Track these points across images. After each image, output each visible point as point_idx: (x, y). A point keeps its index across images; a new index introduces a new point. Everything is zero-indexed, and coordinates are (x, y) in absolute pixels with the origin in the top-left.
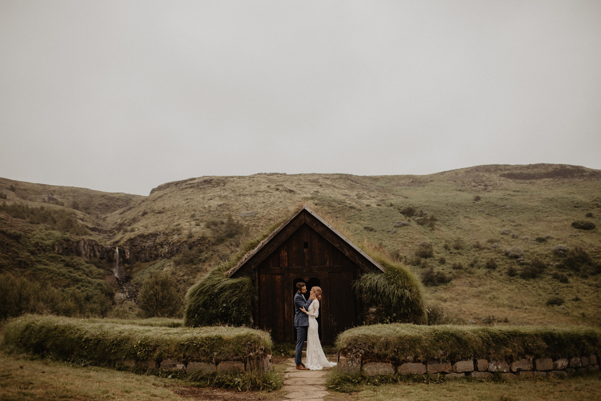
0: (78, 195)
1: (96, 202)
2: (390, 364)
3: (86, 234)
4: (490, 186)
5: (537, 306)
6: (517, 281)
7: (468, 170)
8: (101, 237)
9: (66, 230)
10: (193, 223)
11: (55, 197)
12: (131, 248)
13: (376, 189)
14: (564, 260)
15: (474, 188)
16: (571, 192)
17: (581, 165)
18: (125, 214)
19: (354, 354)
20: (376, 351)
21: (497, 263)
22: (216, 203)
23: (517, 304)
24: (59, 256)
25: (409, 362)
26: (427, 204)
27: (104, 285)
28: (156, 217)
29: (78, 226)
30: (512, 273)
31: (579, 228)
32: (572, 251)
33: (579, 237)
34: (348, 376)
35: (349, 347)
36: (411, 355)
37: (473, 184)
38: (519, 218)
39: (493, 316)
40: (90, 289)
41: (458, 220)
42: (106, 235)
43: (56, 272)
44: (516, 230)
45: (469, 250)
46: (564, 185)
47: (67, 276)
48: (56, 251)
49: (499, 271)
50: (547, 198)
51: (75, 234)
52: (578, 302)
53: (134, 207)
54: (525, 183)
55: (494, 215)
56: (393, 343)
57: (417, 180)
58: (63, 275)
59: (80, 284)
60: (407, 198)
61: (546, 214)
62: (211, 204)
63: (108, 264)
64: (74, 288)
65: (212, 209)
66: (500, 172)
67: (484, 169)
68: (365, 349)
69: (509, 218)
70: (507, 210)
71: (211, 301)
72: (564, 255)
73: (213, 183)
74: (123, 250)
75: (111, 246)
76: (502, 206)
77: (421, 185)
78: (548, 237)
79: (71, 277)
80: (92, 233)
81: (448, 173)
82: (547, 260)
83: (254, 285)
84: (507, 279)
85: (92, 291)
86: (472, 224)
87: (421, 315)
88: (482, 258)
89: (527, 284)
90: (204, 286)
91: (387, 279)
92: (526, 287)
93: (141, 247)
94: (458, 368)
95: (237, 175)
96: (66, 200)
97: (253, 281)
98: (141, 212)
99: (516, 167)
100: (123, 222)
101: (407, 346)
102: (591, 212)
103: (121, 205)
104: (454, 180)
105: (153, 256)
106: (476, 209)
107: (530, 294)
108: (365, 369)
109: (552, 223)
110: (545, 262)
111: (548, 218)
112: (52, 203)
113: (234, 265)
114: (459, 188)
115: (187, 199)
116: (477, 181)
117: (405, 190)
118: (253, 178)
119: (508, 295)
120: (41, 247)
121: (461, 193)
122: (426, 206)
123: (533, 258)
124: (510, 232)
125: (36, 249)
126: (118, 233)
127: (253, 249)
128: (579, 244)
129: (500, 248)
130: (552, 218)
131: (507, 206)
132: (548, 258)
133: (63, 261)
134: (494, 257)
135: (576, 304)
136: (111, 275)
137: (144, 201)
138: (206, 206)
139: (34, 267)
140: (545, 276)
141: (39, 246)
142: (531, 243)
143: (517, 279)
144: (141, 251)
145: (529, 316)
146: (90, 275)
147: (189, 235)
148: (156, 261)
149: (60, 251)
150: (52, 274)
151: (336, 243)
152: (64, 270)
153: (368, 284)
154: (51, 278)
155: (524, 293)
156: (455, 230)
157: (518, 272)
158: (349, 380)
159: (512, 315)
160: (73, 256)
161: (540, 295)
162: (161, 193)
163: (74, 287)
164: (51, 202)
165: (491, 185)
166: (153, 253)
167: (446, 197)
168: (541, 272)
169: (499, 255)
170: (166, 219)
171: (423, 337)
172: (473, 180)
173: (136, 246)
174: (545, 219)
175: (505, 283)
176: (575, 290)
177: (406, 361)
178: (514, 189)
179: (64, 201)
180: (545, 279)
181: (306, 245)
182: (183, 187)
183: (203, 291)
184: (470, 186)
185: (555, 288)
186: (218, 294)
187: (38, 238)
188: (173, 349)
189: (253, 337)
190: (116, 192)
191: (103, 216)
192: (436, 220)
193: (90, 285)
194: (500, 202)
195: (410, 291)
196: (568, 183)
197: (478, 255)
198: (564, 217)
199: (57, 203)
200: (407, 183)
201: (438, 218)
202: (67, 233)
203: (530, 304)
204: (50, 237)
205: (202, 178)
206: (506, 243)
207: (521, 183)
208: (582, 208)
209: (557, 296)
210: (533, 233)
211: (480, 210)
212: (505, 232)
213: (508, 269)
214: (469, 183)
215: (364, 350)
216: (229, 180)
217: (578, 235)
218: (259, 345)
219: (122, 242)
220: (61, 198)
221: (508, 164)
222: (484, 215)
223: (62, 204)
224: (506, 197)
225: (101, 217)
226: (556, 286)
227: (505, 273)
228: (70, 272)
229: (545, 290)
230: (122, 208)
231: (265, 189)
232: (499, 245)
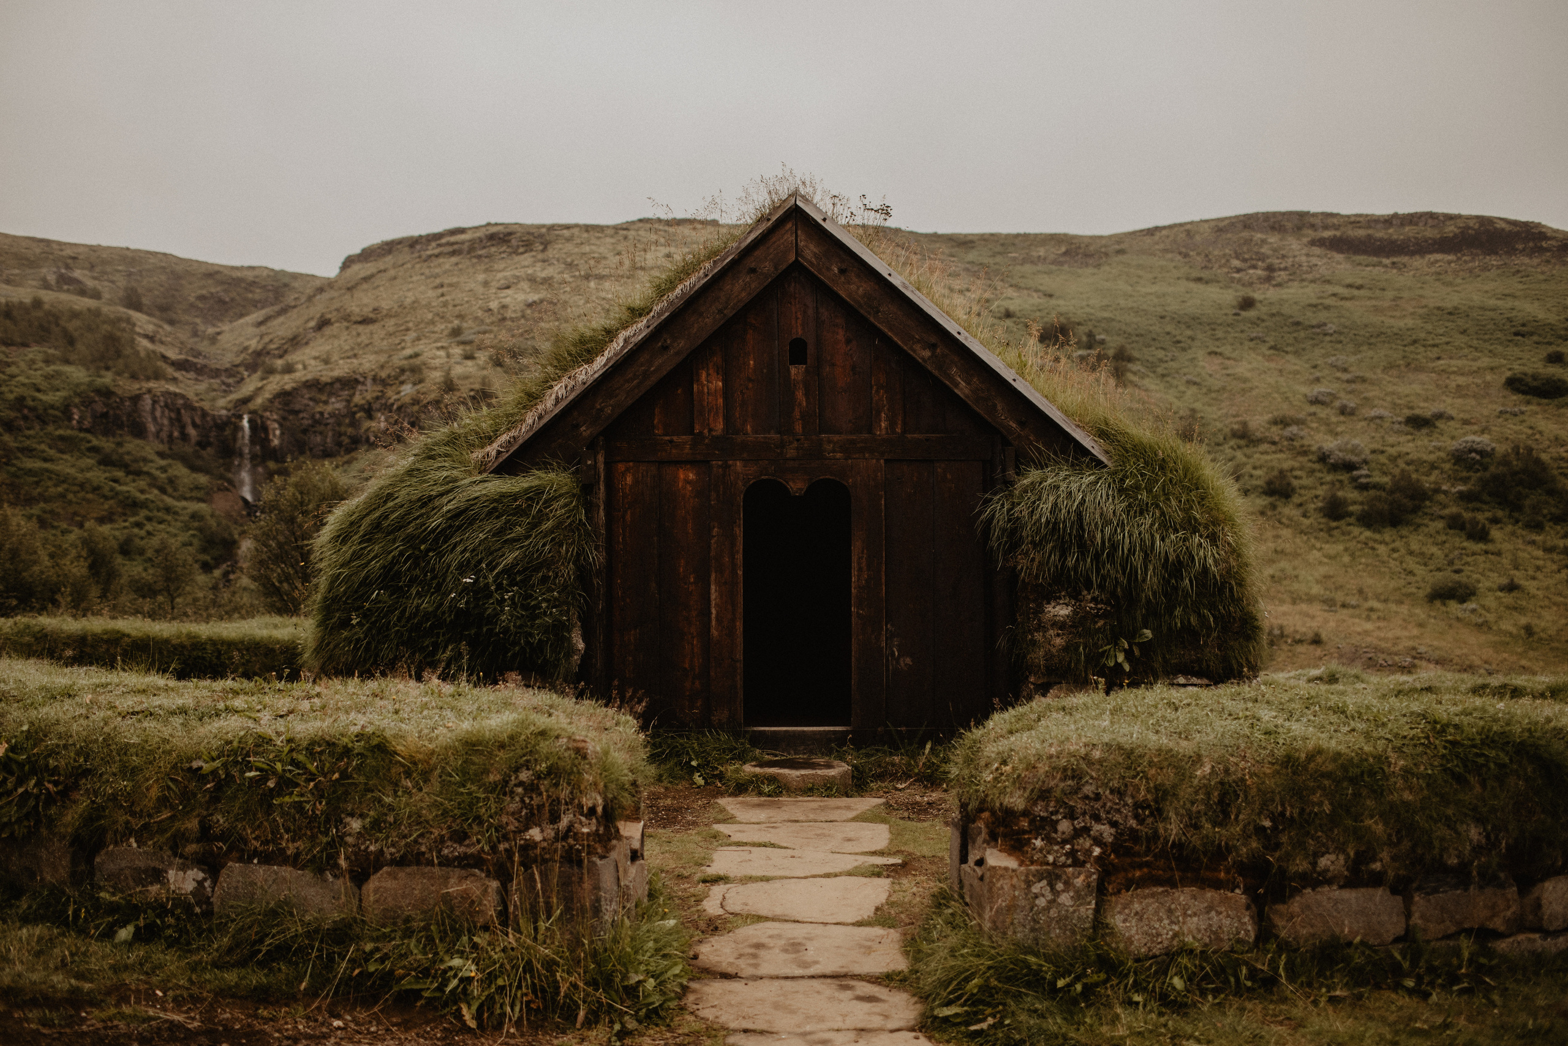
0: (140, 271)
1: (192, 292)
2: (1239, 896)
3: (158, 376)
4: (1280, 269)
5: (1400, 602)
6: (1349, 533)
7: (1221, 225)
8: (202, 387)
9: (102, 364)
10: (457, 351)
11: (77, 274)
12: (284, 418)
13: (967, 270)
14: (1481, 479)
15: (1236, 275)
16: (1507, 292)
17: (1537, 221)
18: (269, 324)
19: (1064, 842)
20: (1173, 828)
21: (1295, 483)
22: (521, 297)
23: (1347, 595)
24: (82, 435)
25: (1329, 882)
26: (1106, 315)
27: (208, 518)
28: (354, 333)
29: (137, 353)
30: (1334, 511)
31: (1524, 393)
32: (1505, 456)
33: (1526, 418)
34: (1032, 959)
35: (1039, 810)
36: (1341, 849)
37: (1236, 263)
38: (1361, 361)
39: (1281, 628)
40: (171, 529)
41: (1193, 360)
42: (218, 381)
43: (75, 479)
44: (1350, 392)
45: (1218, 444)
46: (1487, 273)
47: (106, 491)
48: (74, 422)
49: (1301, 505)
50: (1439, 308)
51: (126, 375)
52: (1515, 594)
53: (295, 307)
54: (1380, 264)
55: (1289, 349)
56: (1254, 792)
57: (1079, 248)
58: (96, 489)
59: (144, 513)
60: (1051, 296)
61: (1434, 353)
62: (507, 301)
63: (221, 461)
64: (127, 524)
65: (509, 314)
66: (1310, 232)
67: (1266, 224)
68: (1117, 817)
69: (1334, 358)
70: (1328, 338)
71: (416, 564)
72: (1481, 464)
73: (514, 242)
74: (263, 422)
75: (229, 410)
76: (1313, 327)
77: (1091, 261)
78: (1440, 416)
79: (117, 494)
80: (177, 375)
81: (1164, 232)
82: (1432, 478)
83: (590, 508)
84: (1322, 526)
85: (175, 535)
86: (1229, 372)
87: (1248, 638)
88: (1255, 468)
89: (1375, 541)
90: (390, 504)
91: (1121, 491)
92: (1373, 549)
93: (313, 416)
94: (1547, 911)
95: (583, 221)
96: (106, 283)
97: (587, 489)
98: (312, 319)
99: (1356, 221)
100: (264, 348)
101: (1320, 804)
102: (1559, 349)
103: (260, 301)
104: (1184, 250)
105: (346, 440)
106: (1242, 332)
107: (1383, 569)
108: (1117, 921)
109: (1452, 377)
110: (1428, 482)
111: (1442, 362)
112: (68, 291)
113: (512, 424)
114: (1195, 274)
115: (442, 286)
116: (1246, 256)
117: (1045, 276)
118: (625, 232)
119: (1323, 570)
120: (32, 409)
121: (1201, 287)
122: (1105, 319)
123: (1397, 471)
124: (1334, 396)
125: (19, 415)
126: (249, 376)
127: (590, 361)
128: (1524, 436)
129: (1306, 442)
130: (1453, 362)
131: (1329, 325)
132: (1437, 472)
133: (94, 450)
134: (1286, 466)
135: (1508, 599)
136: (227, 490)
137: (321, 290)
138: (494, 305)
139: (14, 465)
140: (1426, 521)
141: (26, 407)
142: (1392, 429)
143: (1351, 527)
144: (313, 426)
145: (1379, 628)
146: (170, 490)
147: (445, 383)
148: (353, 454)
149: (87, 424)
150: (65, 486)
151: (917, 347)
152: (98, 476)
153: (1046, 507)
154: (62, 496)
155: (1367, 565)
156: (1182, 388)
157: (1351, 508)
158: (1035, 981)
159: (1332, 624)
160: (121, 435)
161: (1411, 573)
162: (369, 268)
163: (125, 521)
164: (66, 287)
165: (1285, 269)
166: (345, 434)
167: (1158, 297)
168: (1415, 510)
169: (1300, 459)
170: (383, 339)
171: (1393, 756)
172: (1236, 252)
173: (297, 412)
174: (1431, 365)
175: (1316, 538)
176: (1506, 561)
177: (1316, 880)
178: (1349, 281)
179: (104, 287)
180: (1426, 530)
181: (798, 351)
182: (429, 253)
183: (385, 524)
184: (1225, 270)
185: (1451, 556)
186: (443, 535)
187: (24, 385)
188: (154, 793)
189: (544, 746)
190: (246, 264)
191: (211, 330)
192: (1130, 359)
193: (169, 518)
194: (1309, 314)
195: (1213, 539)
196: (1498, 267)
197: (1244, 459)
198: (1485, 361)
199: (83, 292)
200: (1052, 257)
201: (1136, 354)
202: (103, 372)
203: (1382, 597)
204: (56, 382)
205: (484, 230)
206: (1323, 428)
207: (1367, 266)
208: (1535, 338)
209: (1456, 577)
210: (1399, 402)
211: (1254, 335)
212: (1321, 398)
213: (1324, 499)
214: (1223, 261)
215: (1114, 824)
216: (558, 236)
217: (1522, 413)
218: (577, 788)
219: (259, 401)
220: (95, 278)
221: (1335, 211)
222: (1264, 349)
223: (96, 295)
224: (1328, 302)
225: (204, 332)
226: (1455, 548)
227: (1315, 510)
228: (115, 481)
229: (1425, 559)
230: (263, 308)
231: (659, 263)
232: (1302, 433)
